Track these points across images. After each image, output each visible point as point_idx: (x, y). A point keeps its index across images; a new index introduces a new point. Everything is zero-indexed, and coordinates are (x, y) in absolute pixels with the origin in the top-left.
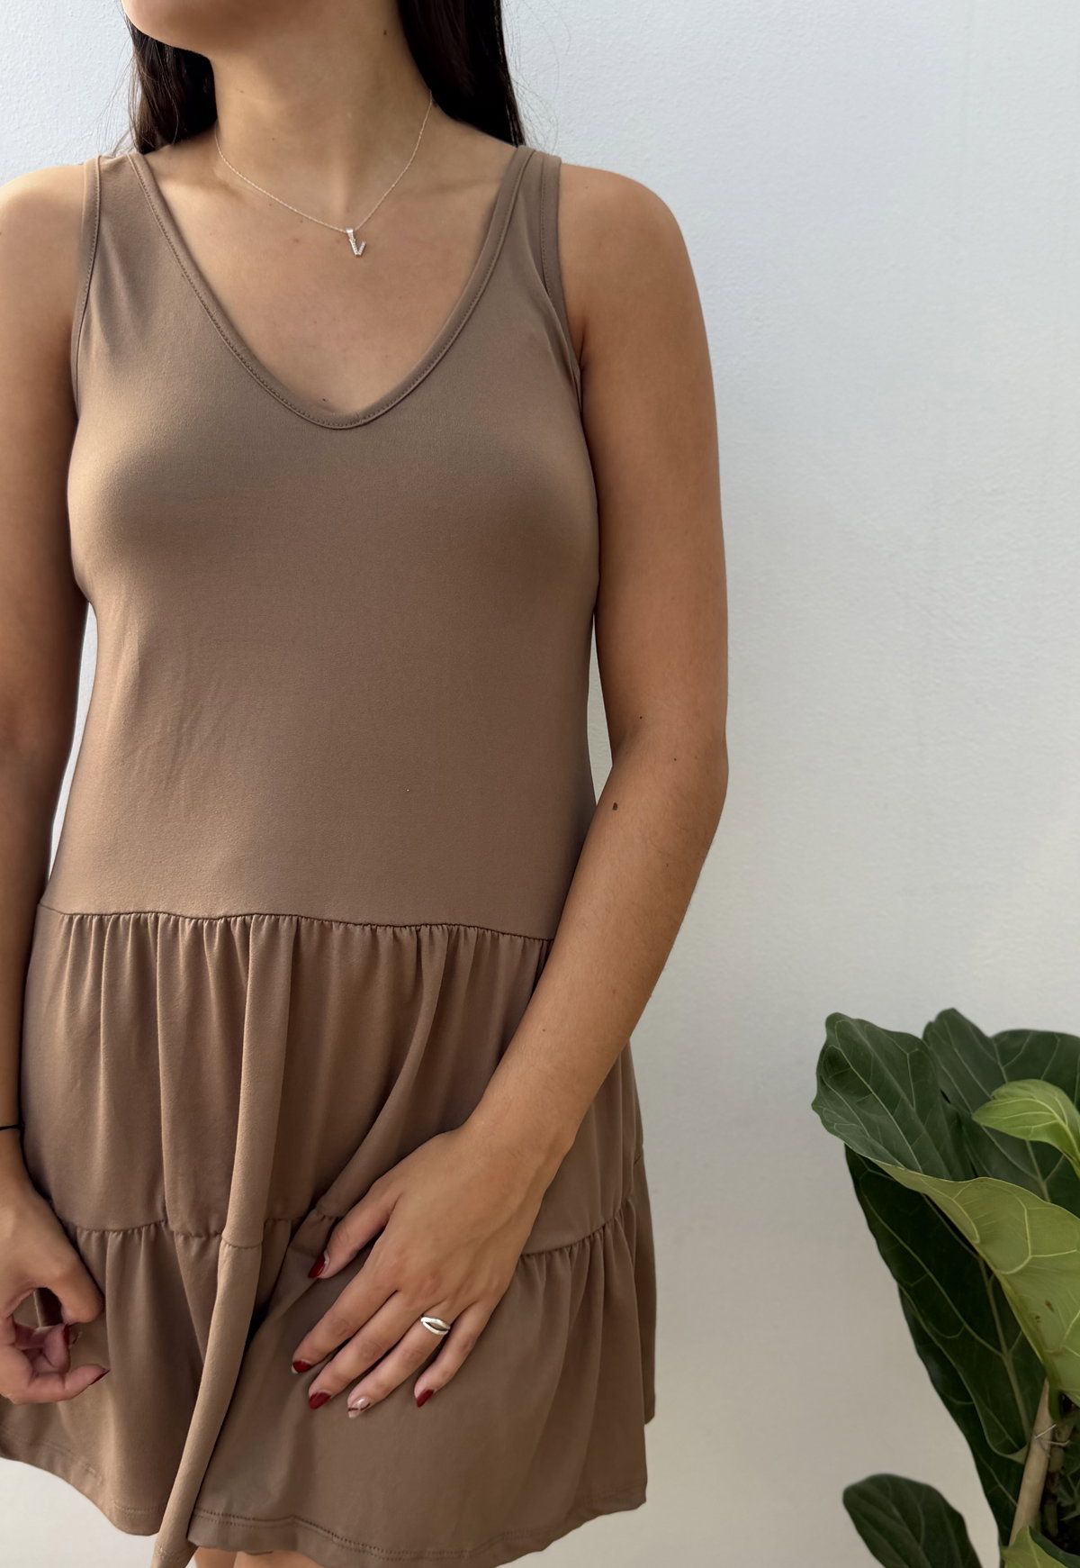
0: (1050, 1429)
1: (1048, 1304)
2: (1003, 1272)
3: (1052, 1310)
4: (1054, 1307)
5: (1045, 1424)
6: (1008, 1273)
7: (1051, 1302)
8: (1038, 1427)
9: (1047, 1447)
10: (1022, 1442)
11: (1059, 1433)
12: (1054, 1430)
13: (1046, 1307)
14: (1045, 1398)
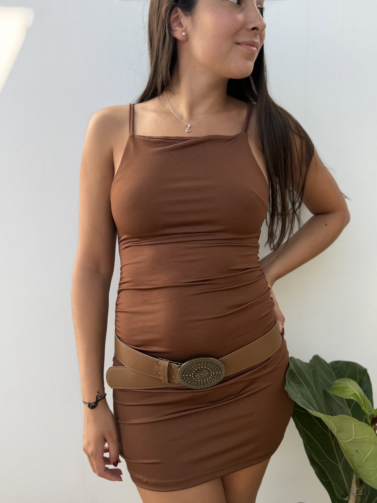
0: (356, 490)
1: (357, 451)
2: (342, 441)
3: (358, 453)
4: (359, 452)
5: (354, 488)
6: (344, 442)
7: (358, 450)
8: (352, 489)
9: (355, 496)
10: (347, 495)
11: (359, 491)
12: (357, 490)
13: (356, 452)
14: (354, 480)
